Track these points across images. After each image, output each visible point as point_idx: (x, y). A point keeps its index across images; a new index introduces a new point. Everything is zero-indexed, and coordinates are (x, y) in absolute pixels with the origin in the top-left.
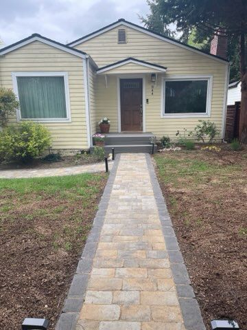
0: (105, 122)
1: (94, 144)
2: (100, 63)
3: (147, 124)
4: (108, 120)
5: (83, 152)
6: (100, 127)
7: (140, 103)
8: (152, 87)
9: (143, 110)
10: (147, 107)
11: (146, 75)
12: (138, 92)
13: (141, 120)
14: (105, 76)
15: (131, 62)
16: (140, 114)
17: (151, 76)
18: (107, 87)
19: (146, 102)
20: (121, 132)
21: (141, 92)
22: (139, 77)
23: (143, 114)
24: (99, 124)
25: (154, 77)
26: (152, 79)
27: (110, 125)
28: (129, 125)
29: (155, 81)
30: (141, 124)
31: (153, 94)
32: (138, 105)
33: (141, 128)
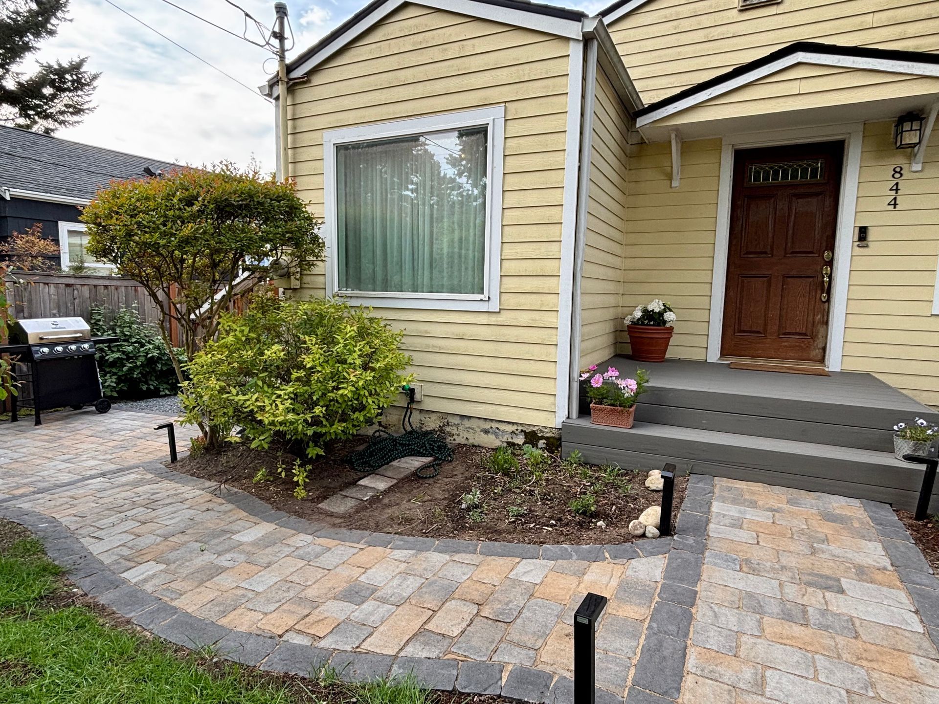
0: (654, 319)
1: (584, 410)
2: (652, 84)
4: (667, 309)
5: (532, 437)
6: (630, 336)
7: (824, 244)
8: (898, 172)
9: (833, 275)
10: (861, 264)
11: (865, 124)
12: (814, 201)
13: (819, 316)
14: (673, 136)
15: (799, 64)
16: (819, 292)
17: (897, 126)
18: (675, 184)
19: (856, 239)
20: (719, 360)
21: (830, 197)
22: (827, 136)
23: (832, 293)
24: (627, 322)
25: (916, 126)
26: (902, 131)
27: (671, 329)
28: (759, 332)
29: (918, 144)
30: (818, 332)
31: (895, 205)
32: (812, 252)
33: (816, 353)
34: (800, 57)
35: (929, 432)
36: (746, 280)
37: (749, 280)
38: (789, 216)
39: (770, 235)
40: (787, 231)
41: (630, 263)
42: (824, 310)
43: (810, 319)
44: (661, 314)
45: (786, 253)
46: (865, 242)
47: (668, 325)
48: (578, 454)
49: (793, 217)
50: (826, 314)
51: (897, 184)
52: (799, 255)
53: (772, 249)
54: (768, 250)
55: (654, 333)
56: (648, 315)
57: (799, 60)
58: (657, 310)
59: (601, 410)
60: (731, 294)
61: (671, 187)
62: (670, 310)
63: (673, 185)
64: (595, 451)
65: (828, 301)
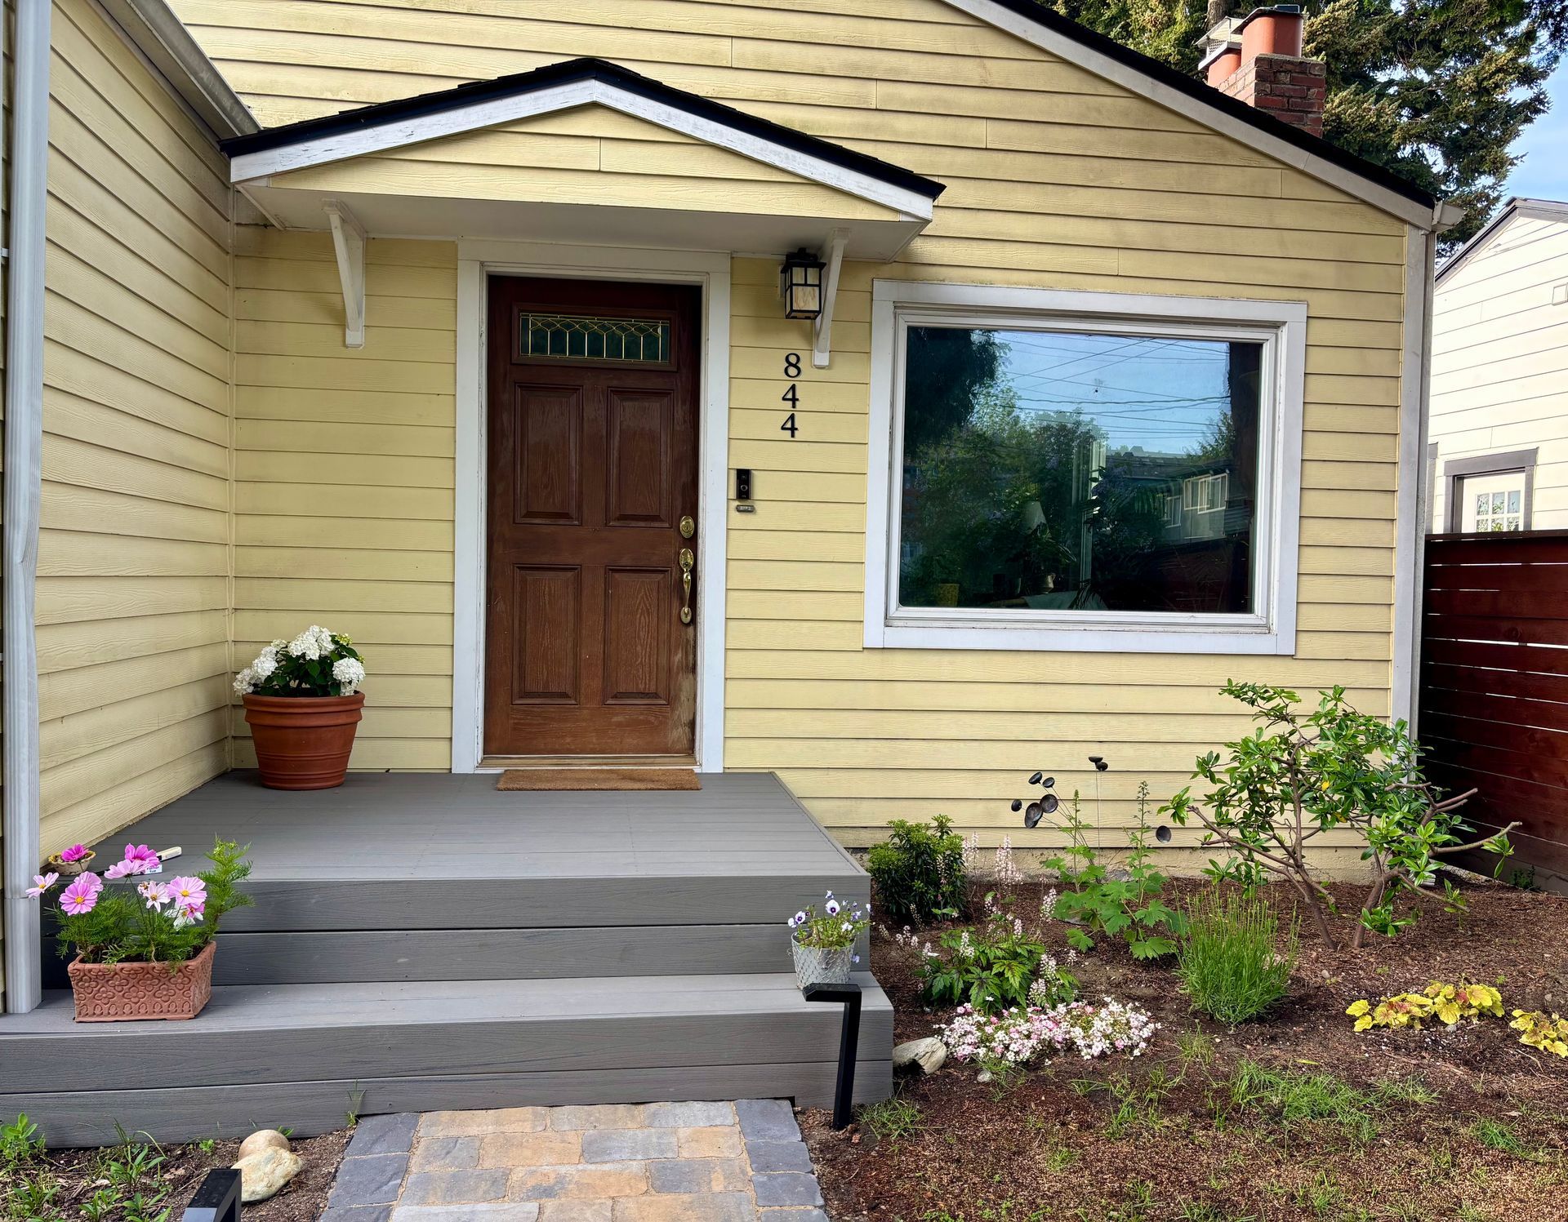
3: (743, 694)
4: (343, 651)
6: (252, 725)
7: (679, 503)
8: (793, 364)
9: (699, 568)
10: (746, 545)
11: (732, 258)
12: (655, 407)
13: (680, 655)
14: (335, 220)
15: (594, 106)
16: (676, 603)
17: (784, 271)
18: (354, 336)
19: (733, 494)
20: (481, 765)
21: (684, 403)
22: (666, 271)
23: (698, 605)
24: (242, 686)
25: (812, 275)
26: (792, 285)
27: (358, 699)
28: (564, 695)
29: (819, 312)
30: (680, 690)
31: (793, 429)
32: (656, 518)
33: (678, 734)
34: (592, 90)
35: (846, 926)
36: (531, 576)
37: (538, 575)
38: (609, 435)
39: (574, 476)
40: (608, 470)
41: (252, 528)
42: (688, 641)
43: (663, 661)
44: (326, 663)
45: (607, 520)
46: (748, 503)
47: (347, 691)
48: (28, 1125)
49: (617, 438)
50: (691, 651)
51: (793, 388)
52: (633, 524)
53: (580, 507)
54: (573, 512)
55: (309, 712)
56: (293, 666)
57: (596, 98)
58: (313, 654)
59: (104, 977)
60: (501, 607)
61: (344, 345)
62: (352, 654)
63: (349, 341)
64: (84, 1106)
65: (694, 622)
